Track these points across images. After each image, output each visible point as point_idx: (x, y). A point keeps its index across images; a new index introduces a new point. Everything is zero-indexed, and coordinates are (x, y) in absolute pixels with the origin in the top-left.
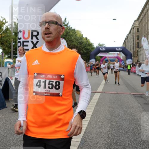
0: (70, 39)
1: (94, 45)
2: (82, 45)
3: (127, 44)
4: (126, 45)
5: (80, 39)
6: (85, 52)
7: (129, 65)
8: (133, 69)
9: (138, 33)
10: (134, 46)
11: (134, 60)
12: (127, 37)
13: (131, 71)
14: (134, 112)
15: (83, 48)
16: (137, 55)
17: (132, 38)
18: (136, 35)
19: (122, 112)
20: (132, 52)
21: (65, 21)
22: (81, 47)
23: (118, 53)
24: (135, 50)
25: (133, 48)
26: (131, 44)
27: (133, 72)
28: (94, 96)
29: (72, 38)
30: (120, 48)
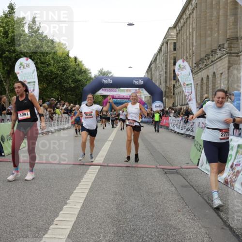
0: (42, 60)
1: (90, 73)
2: (67, 71)
3: (153, 73)
4: (152, 73)
5: (62, 61)
6: (73, 85)
7: (157, 112)
8: (164, 121)
9: (175, 52)
10: (166, 77)
11: (166, 104)
12: (155, 59)
14: (162, 202)
15: (69, 77)
16: (172, 94)
17: (164, 62)
18: (171, 56)
19: (140, 204)
20: (163, 88)
21: (32, 22)
22: (64, 75)
23: (136, 90)
24: (169, 85)
25: (165, 80)
26: (161, 73)
27: (164, 126)
28: (88, 171)
29: (48, 57)
30: (140, 81)
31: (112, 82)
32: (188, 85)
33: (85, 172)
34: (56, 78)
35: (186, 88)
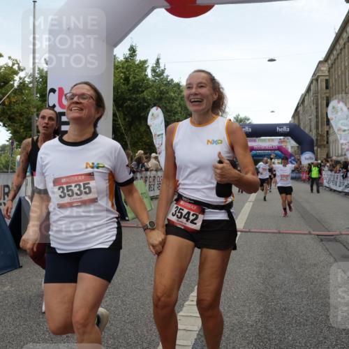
4: (299, 118)
9: (328, 91)
10: (317, 122)
11: (319, 155)
14: (318, 276)
16: (325, 143)
17: (314, 104)
18: (323, 95)
19: (291, 278)
20: (313, 135)
21: (156, 64)
23: (280, 139)
24: (322, 131)
25: (316, 125)
26: (310, 117)
29: (174, 105)
30: (285, 128)
31: (250, 130)
32: (344, 131)
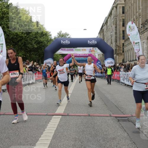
3: (105, 34)
4: (103, 34)
6: (36, 47)
8: (116, 75)
9: (124, 15)
10: (116, 37)
11: (117, 60)
12: (106, 22)
13: (112, 77)
15: (33, 39)
16: (122, 52)
17: (114, 24)
18: (121, 18)
20: (113, 47)
22: (28, 38)
23: (90, 49)
24: (119, 44)
25: (116, 39)
26: (111, 34)
27: (115, 80)
28: (51, 121)
30: (93, 41)
31: (69, 42)
32: (136, 43)
33: (48, 121)
34: (21, 40)
35: (135, 47)
